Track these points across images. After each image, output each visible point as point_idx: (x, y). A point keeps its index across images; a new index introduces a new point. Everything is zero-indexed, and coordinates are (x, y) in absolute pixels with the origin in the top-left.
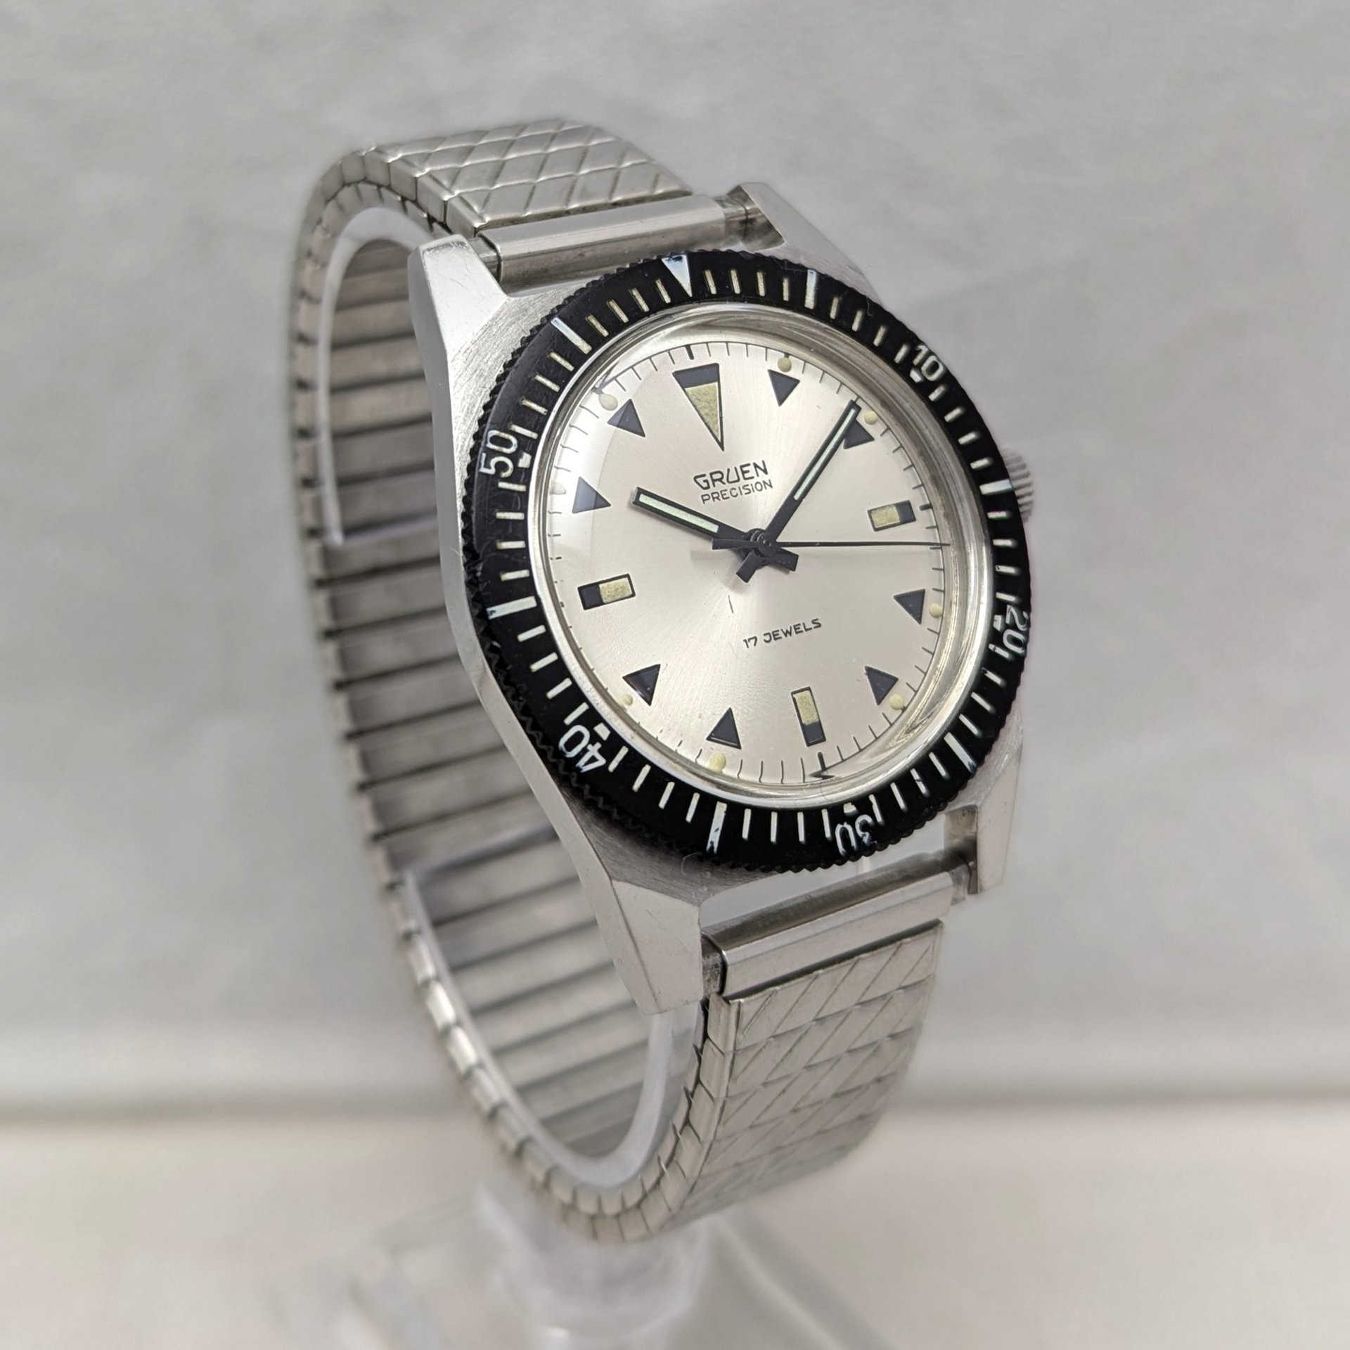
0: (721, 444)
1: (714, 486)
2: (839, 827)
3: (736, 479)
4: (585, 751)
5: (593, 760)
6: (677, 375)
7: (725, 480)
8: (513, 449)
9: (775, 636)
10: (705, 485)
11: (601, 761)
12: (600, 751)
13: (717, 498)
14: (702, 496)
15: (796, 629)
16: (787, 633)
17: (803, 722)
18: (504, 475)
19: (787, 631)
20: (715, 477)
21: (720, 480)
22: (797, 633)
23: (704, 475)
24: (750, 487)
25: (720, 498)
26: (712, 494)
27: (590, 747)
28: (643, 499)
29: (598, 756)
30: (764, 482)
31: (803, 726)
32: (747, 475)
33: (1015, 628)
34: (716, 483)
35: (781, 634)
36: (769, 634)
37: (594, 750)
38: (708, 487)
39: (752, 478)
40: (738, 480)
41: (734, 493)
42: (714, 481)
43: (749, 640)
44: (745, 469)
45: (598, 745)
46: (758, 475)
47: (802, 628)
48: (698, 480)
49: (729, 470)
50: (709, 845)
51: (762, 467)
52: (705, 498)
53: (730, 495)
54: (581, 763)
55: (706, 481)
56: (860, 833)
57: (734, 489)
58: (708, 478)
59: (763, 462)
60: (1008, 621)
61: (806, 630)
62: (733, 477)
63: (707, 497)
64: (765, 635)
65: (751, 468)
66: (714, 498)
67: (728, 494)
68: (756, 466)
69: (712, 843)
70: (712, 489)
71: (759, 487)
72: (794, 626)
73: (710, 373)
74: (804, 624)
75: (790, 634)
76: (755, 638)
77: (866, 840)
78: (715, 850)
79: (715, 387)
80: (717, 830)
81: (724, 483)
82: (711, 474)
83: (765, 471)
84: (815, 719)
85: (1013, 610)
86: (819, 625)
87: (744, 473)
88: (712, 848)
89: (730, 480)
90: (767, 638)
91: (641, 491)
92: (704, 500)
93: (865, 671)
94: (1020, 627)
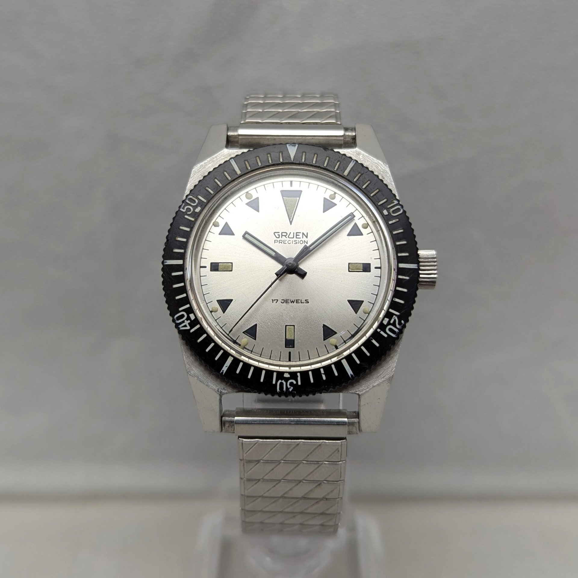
0: (291, 223)
1: (282, 237)
2: (280, 381)
3: (293, 237)
4: (183, 322)
5: (185, 326)
6: (282, 192)
7: (287, 236)
8: (195, 204)
9: (286, 301)
10: (278, 236)
11: (188, 328)
12: (189, 324)
13: (281, 242)
14: (275, 240)
15: (297, 301)
16: (293, 302)
17: (287, 338)
18: (188, 213)
19: (293, 301)
20: (283, 234)
21: (285, 236)
22: (297, 303)
23: (279, 233)
24: (297, 242)
25: (283, 243)
26: (279, 240)
27: (186, 321)
28: (247, 236)
29: (188, 325)
30: (305, 241)
31: (286, 339)
32: (298, 237)
33: (394, 324)
34: (283, 237)
35: (289, 301)
36: (284, 300)
37: (187, 323)
38: (279, 238)
39: (300, 238)
40: (293, 238)
41: (289, 242)
42: (282, 235)
43: (274, 300)
44: (297, 234)
45: (189, 321)
46: (303, 238)
47: (300, 301)
48: (275, 234)
49: (290, 233)
50: (222, 371)
51: (306, 235)
52: (276, 241)
53: (287, 243)
54: (180, 326)
55: (279, 235)
56: (289, 386)
57: (290, 241)
58: (280, 234)
59: (307, 233)
60: (392, 322)
61: (301, 303)
62: (291, 236)
63: (277, 241)
64: (282, 300)
65: (301, 235)
66: (279, 242)
67: (286, 242)
68: (303, 234)
70: (280, 239)
71: (301, 242)
72: (297, 300)
73: (298, 193)
74: (301, 300)
75: (294, 302)
76: (278, 300)
77: (291, 390)
78: (224, 374)
79: (297, 199)
80: (227, 366)
81: (286, 237)
82: (282, 233)
83: (307, 237)
84: (292, 338)
85: (396, 318)
86: (308, 302)
87: (297, 235)
88: (222, 373)
89: (289, 237)
90: (283, 301)
91: (246, 233)
92: (275, 242)
93: (322, 326)
94: (398, 326)
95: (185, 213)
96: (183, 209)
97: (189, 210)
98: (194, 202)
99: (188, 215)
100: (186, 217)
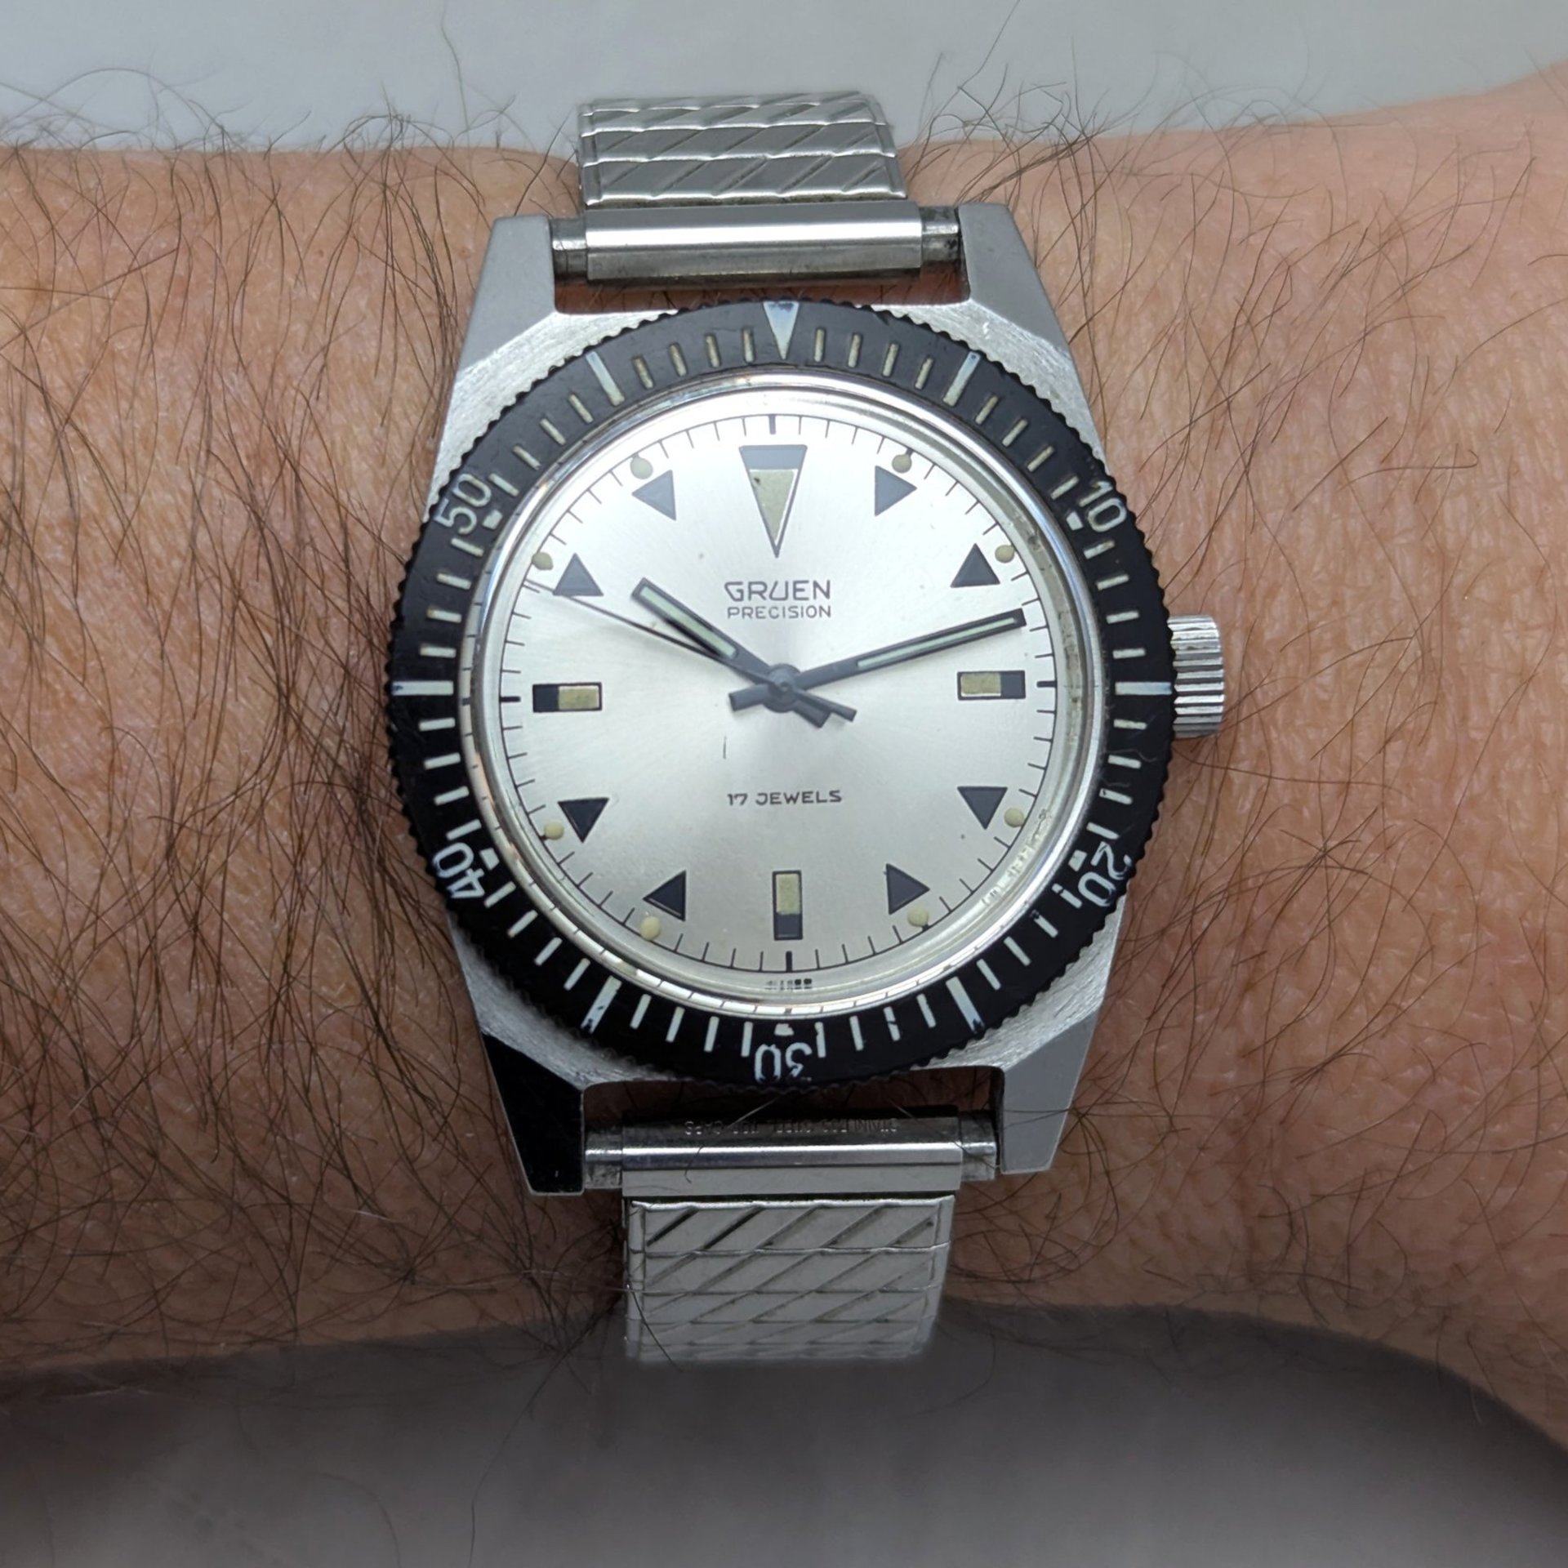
0: (776, 550)
1: (750, 598)
2: (763, 1048)
3: (783, 596)
4: (462, 874)
5: (469, 887)
6: (745, 451)
7: (766, 594)
8: (483, 502)
9: (773, 799)
10: (738, 595)
11: (479, 892)
12: (481, 880)
13: (750, 615)
14: (729, 609)
15: (804, 797)
16: (791, 799)
17: (778, 910)
18: (463, 530)
19: (791, 798)
20: (754, 588)
21: (761, 593)
22: (804, 802)
23: (740, 583)
24: (799, 610)
25: (754, 615)
26: (744, 608)
27: (470, 872)
28: (646, 593)
29: (477, 885)
30: (821, 608)
31: (776, 915)
32: (799, 594)
33: (1102, 869)
34: (754, 596)
35: (782, 798)
36: (766, 795)
37: (473, 877)
38: (741, 599)
39: (806, 599)
40: (786, 598)
41: (774, 613)
42: (751, 592)
43: (737, 796)
44: (799, 586)
45: (480, 873)
46: (815, 597)
47: (813, 797)
48: (730, 587)
49: (776, 584)
50: (585, 1023)
51: (825, 589)
52: (732, 611)
53: (768, 615)
54: (454, 887)
55: (741, 591)
56: (790, 1063)
57: (776, 608)
58: (745, 587)
59: (828, 583)
60: (1095, 861)
61: (819, 801)
62: (779, 592)
63: (735, 611)
64: (760, 794)
65: (809, 587)
66: (744, 614)
67: (765, 613)
68: (816, 585)
69: (590, 1021)
70: (746, 602)
71: (812, 612)
72: (804, 793)
73: (794, 456)
74: (818, 794)
75: (795, 800)
76: (745, 796)
77: (795, 1072)
78: (592, 1029)
79: (792, 475)
80: (601, 1008)
81: (764, 598)
82: (750, 584)
83: (827, 595)
84: (795, 910)
85: (1109, 850)
86: (839, 799)
87: (795, 590)
88: (588, 1027)
89: (774, 595)
90: (762, 799)
91: (645, 583)
92: (730, 614)
93: (884, 869)
94: (1113, 873)
95: (453, 531)
96: (446, 515)
97: (462, 519)
98: (479, 493)
99: (463, 537)
100: (456, 542)
